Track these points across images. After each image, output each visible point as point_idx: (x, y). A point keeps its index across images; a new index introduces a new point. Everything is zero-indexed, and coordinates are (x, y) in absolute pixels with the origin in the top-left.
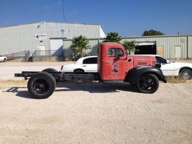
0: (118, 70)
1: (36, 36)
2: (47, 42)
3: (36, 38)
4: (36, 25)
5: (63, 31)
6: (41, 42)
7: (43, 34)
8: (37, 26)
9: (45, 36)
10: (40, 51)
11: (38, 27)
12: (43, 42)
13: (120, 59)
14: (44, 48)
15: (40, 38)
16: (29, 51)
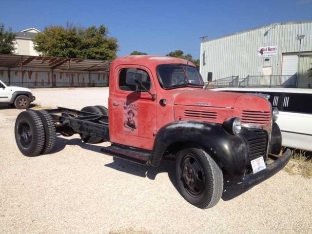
0: (136, 124)
1: (259, 50)
2: (277, 59)
3: (259, 54)
4: (263, 30)
5: (300, 38)
6: (267, 60)
7: (271, 47)
8: (264, 33)
9: (274, 49)
10: (263, 76)
11: (266, 34)
12: (269, 61)
13: (142, 96)
14: (271, 71)
15: (266, 54)
16: (238, 76)
